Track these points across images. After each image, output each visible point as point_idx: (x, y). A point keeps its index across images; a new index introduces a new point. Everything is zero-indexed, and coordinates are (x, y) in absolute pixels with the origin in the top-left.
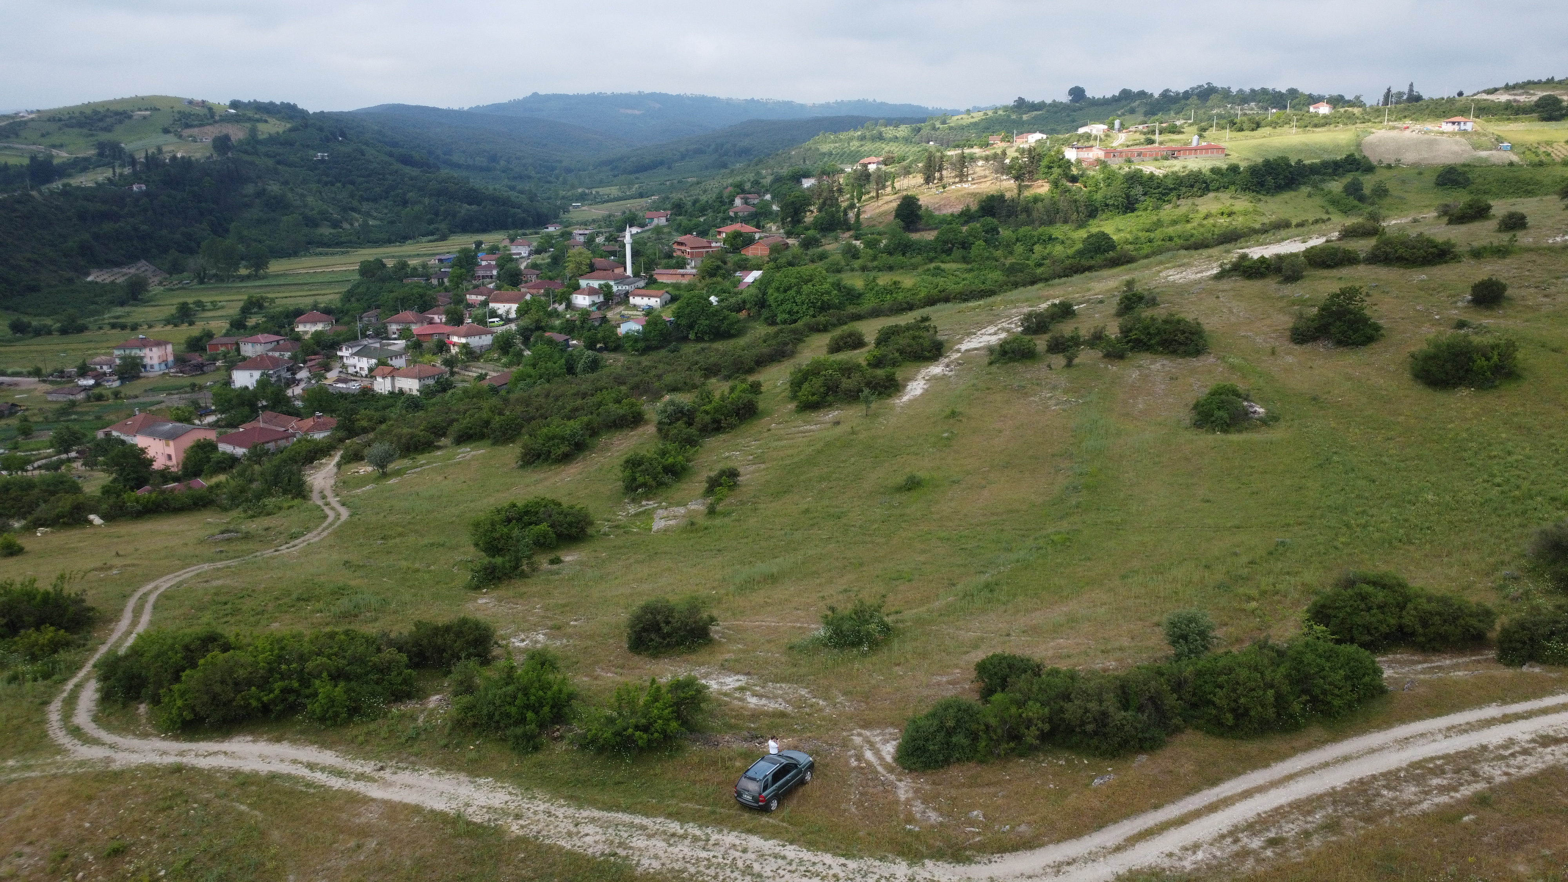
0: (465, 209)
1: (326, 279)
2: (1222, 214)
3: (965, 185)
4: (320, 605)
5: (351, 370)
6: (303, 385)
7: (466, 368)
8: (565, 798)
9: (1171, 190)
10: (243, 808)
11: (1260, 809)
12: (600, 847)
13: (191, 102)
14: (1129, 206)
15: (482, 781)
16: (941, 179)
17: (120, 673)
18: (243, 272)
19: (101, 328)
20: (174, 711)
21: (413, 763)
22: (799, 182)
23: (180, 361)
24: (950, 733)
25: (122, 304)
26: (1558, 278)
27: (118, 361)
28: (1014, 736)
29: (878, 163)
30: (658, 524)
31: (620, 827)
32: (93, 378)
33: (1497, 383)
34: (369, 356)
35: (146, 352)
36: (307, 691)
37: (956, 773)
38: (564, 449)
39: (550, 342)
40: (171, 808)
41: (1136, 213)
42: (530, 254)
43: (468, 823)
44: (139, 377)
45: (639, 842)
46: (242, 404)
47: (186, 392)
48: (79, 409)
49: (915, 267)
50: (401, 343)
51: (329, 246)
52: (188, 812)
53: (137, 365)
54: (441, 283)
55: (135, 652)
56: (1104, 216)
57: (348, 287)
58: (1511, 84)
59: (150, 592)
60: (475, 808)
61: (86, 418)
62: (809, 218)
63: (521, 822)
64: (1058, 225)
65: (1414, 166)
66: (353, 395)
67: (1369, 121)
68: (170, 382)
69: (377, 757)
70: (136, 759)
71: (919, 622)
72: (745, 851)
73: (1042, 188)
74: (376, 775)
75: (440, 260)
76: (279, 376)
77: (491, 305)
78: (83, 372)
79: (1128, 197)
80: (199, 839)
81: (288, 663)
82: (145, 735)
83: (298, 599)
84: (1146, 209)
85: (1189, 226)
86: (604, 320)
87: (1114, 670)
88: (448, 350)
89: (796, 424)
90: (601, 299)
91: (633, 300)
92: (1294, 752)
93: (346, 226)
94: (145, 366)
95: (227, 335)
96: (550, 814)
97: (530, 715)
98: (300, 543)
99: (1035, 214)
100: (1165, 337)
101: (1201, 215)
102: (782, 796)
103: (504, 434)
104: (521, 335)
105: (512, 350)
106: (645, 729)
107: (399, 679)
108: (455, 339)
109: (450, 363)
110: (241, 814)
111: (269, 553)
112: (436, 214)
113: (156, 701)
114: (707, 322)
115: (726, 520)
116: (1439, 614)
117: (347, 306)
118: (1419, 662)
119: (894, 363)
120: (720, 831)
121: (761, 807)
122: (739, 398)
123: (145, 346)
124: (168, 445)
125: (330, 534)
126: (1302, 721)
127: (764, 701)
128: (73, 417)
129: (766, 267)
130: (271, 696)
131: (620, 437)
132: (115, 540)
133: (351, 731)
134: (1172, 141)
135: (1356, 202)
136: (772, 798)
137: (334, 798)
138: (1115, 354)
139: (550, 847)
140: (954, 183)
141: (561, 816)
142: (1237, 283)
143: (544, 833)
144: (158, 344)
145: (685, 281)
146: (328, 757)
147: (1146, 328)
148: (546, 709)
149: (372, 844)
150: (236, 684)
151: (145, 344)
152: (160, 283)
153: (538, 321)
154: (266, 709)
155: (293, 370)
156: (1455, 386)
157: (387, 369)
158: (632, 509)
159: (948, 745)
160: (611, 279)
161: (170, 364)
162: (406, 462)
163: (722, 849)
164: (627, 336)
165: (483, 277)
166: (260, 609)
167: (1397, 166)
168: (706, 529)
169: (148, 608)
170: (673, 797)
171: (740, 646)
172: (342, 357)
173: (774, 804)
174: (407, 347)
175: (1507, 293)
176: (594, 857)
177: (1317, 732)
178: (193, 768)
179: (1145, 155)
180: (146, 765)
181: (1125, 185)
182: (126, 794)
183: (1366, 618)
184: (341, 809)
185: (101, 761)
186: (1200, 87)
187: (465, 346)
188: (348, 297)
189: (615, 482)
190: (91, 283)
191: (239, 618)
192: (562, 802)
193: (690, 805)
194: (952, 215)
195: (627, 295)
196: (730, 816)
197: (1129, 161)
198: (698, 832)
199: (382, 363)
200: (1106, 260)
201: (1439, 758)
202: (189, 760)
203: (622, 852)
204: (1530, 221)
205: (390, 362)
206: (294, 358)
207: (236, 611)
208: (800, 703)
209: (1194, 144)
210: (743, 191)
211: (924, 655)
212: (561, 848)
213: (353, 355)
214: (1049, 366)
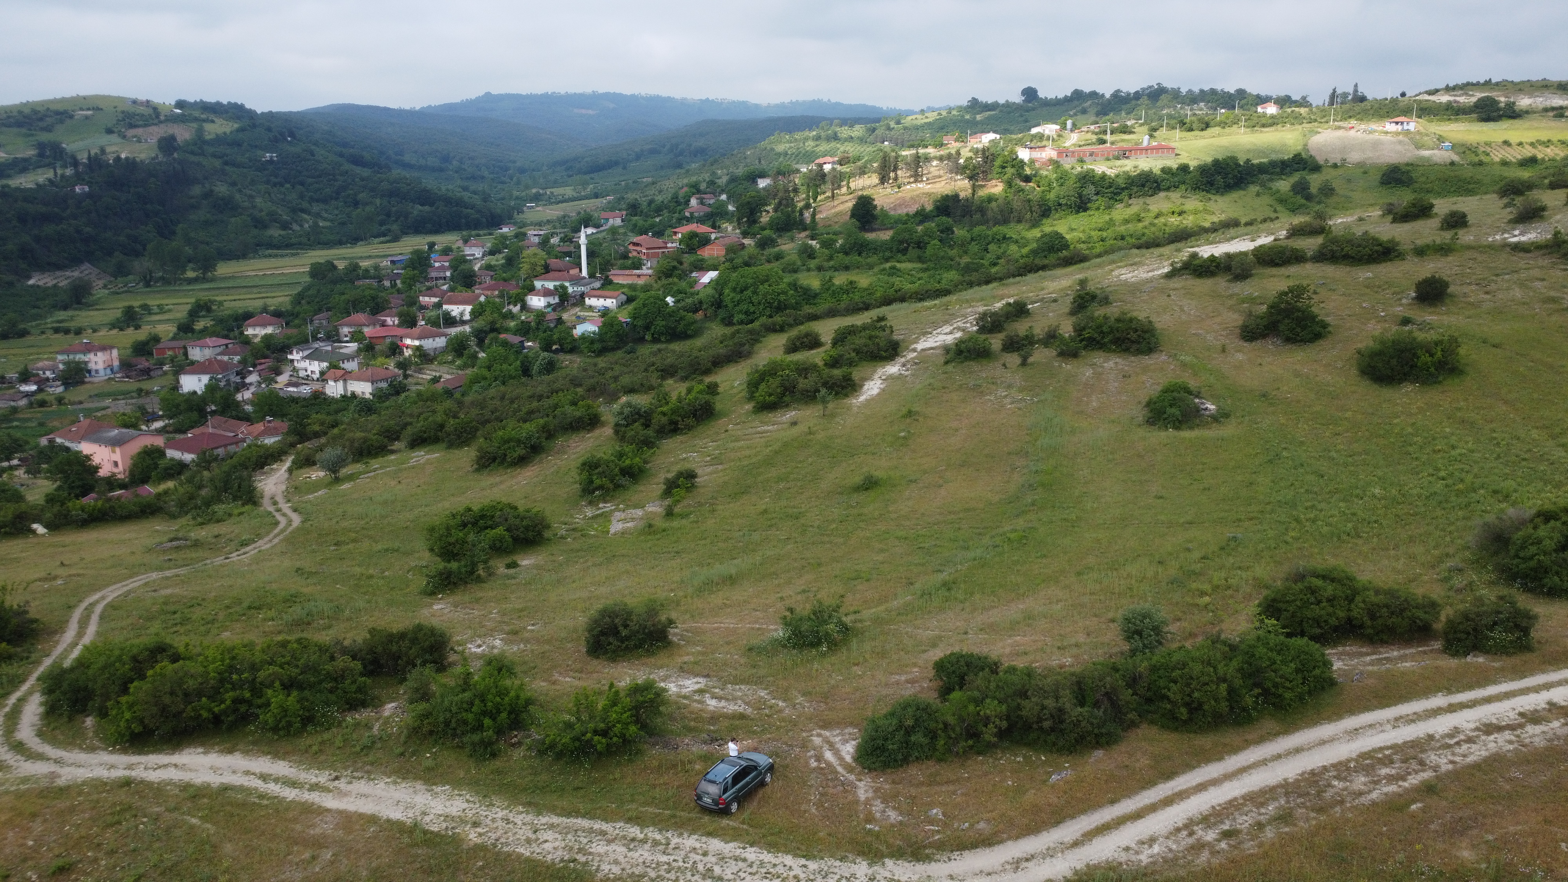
0: (417, 210)
1: (276, 281)
2: (1173, 213)
3: (920, 185)
4: (272, 613)
5: (302, 374)
6: (253, 389)
7: (420, 371)
8: (524, 805)
9: (1123, 189)
10: (194, 821)
11: (1215, 802)
12: (560, 853)
13: (135, 102)
14: (1081, 205)
15: (438, 789)
16: (896, 179)
17: (65, 686)
18: (191, 274)
19: (43, 333)
20: (122, 724)
21: (368, 772)
22: (754, 182)
23: (126, 366)
24: (909, 732)
25: (65, 308)
26: (1497, 275)
27: (61, 367)
28: (973, 734)
29: (833, 163)
30: (616, 527)
31: (579, 833)
32: (35, 383)
33: (1441, 378)
34: (321, 360)
35: (91, 356)
36: (259, 701)
37: (916, 772)
38: (520, 451)
39: (505, 344)
40: (119, 823)
41: (1088, 212)
42: (484, 256)
43: (425, 832)
44: (83, 383)
45: (599, 847)
46: (190, 409)
47: (132, 398)
48: (21, 416)
49: (871, 267)
50: (353, 346)
51: (278, 248)
52: (137, 827)
53: (81, 370)
54: (394, 285)
55: (81, 664)
56: (1057, 215)
57: (299, 289)
58: (1451, 85)
59: (97, 602)
60: (432, 816)
61: (30, 424)
62: (765, 219)
63: (479, 830)
64: (1012, 225)
65: (1360, 165)
66: (305, 399)
67: (1315, 121)
68: (115, 387)
69: (332, 767)
70: (82, 774)
71: (878, 621)
72: (705, 854)
73: (996, 188)
74: (331, 785)
75: (393, 262)
76: (228, 381)
77: (445, 307)
78: (25, 377)
79: (1080, 196)
80: (149, 854)
81: (239, 672)
82: (92, 749)
83: (250, 608)
84: (1098, 209)
85: (1140, 225)
86: (560, 321)
87: (1070, 666)
88: (401, 353)
89: (754, 424)
90: (557, 300)
91: (589, 302)
92: (1246, 744)
93: (296, 227)
94: (89, 372)
95: (174, 338)
96: (508, 821)
97: (487, 722)
98: (251, 550)
99: (990, 214)
100: (1118, 335)
101: (1153, 215)
102: (742, 798)
103: (459, 437)
104: (476, 336)
105: (466, 352)
106: (604, 733)
107: (354, 688)
108: (408, 342)
109: (403, 365)
110: (192, 827)
111: (219, 560)
112: (388, 215)
113: (103, 713)
114: (664, 323)
115: (684, 521)
116: (1387, 606)
117: (298, 308)
118: (1368, 654)
119: (851, 364)
120: (680, 835)
121: (721, 810)
122: (696, 399)
123: (89, 351)
124: (114, 452)
125: (281, 541)
126: (1254, 714)
127: (723, 703)
128: (15, 423)
129: (722, 267)
130: (223, 706)
131: (577, 439)
132: (61, 549)
133: (304, 741)
134: (1123, 140)
135: (1303, 201)
136: (732, 800)
137: (287, 809)
138: (1069, 353)
139: (509, 855)
140: (909, 183)
141: (520, 823)
142: (1188, 282)
143: (503, 840)
144: (104, 348)
145: (641, 282)
146: (281, 768)
147: (1100, 326)
148: (504, 715)
149: (328, 855)
150: (186, 695)
151: (89, 349)
152: (105, 287)
153: (493, 323)
154: (217, 720)
155: (242, 374)
156: (1400, 382)
157: (340, 373)
158: (589, 512)
159: (906, 744)
160: (566, 280)
161: (116, 368)
162: (359, 467)
163: (683, 853)
164: (583, 337)
165: (437, 279)
166: (210, 618)
167: (1343, 165)
168: (664, 530)
169: (95, 618)
170: (632, 801)
171: (699, 648)
172: (292, 361)
173: (734, 807)
174: (359, 350)
175: (1449, 290)
176: (553, 864)
177: (1269, 724)
178: (142, 782)
179: (1097, 155)
180: (93, 779)
181: (1078, 185)
182: (72, 810)
183: (1316, 611)
184: (295, 820)
185: (46, 776)
186: (1150, 87)
187: (418, 348)
188: (298, 299)
189: (572, 484)
190: (32, 286)
191: (189, 627)
192: (521, 808)
193: (650, 810)
194: (907, 215)
195: (582, 296)
196: (690, 820)
197: (1082, 161)
198: (658, 837)
199: (333, 366)
200: (1059, 259)
201: (1388, 748)
202: (138, 773)
203: (582, 858)
204: (1471, 219)
205: (341, 365)
206: (243, 362)
207: (185, 621)
208: (759, 705)
209: (1145, 144)
210: (699, 191)
211: (883, 654)
212: (520, 855)
213: (304, 358)
214: (1004, 365)
